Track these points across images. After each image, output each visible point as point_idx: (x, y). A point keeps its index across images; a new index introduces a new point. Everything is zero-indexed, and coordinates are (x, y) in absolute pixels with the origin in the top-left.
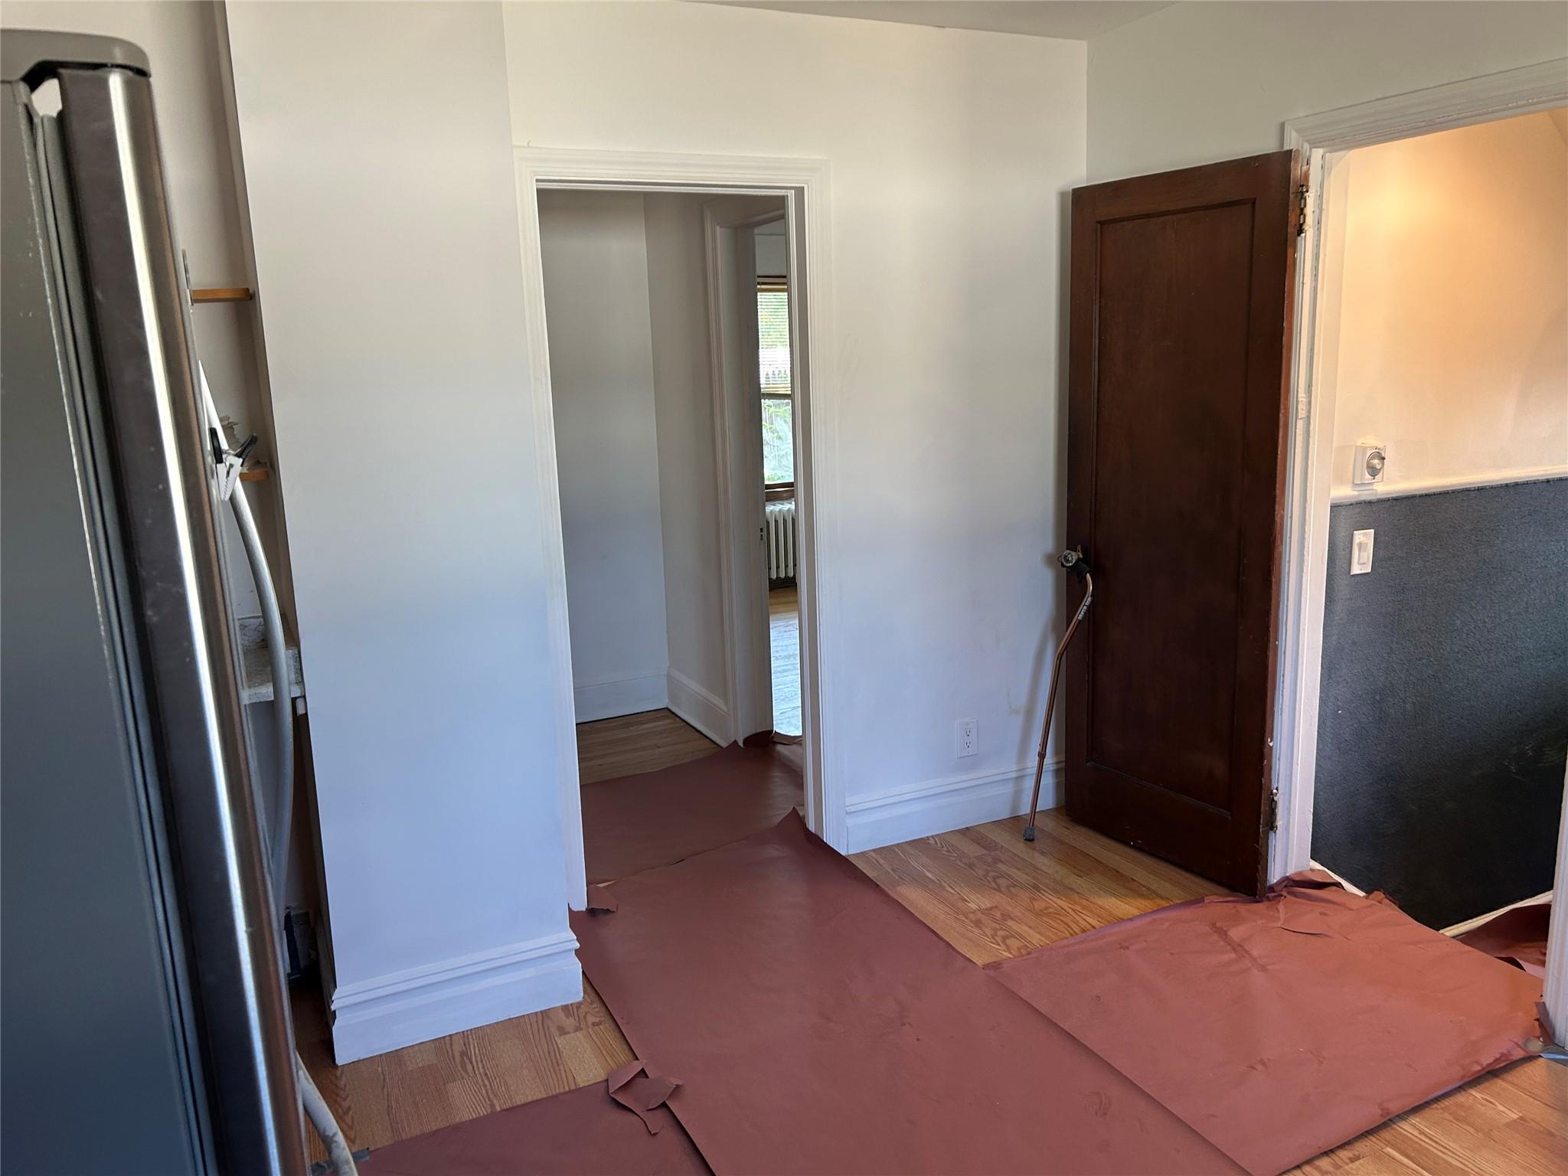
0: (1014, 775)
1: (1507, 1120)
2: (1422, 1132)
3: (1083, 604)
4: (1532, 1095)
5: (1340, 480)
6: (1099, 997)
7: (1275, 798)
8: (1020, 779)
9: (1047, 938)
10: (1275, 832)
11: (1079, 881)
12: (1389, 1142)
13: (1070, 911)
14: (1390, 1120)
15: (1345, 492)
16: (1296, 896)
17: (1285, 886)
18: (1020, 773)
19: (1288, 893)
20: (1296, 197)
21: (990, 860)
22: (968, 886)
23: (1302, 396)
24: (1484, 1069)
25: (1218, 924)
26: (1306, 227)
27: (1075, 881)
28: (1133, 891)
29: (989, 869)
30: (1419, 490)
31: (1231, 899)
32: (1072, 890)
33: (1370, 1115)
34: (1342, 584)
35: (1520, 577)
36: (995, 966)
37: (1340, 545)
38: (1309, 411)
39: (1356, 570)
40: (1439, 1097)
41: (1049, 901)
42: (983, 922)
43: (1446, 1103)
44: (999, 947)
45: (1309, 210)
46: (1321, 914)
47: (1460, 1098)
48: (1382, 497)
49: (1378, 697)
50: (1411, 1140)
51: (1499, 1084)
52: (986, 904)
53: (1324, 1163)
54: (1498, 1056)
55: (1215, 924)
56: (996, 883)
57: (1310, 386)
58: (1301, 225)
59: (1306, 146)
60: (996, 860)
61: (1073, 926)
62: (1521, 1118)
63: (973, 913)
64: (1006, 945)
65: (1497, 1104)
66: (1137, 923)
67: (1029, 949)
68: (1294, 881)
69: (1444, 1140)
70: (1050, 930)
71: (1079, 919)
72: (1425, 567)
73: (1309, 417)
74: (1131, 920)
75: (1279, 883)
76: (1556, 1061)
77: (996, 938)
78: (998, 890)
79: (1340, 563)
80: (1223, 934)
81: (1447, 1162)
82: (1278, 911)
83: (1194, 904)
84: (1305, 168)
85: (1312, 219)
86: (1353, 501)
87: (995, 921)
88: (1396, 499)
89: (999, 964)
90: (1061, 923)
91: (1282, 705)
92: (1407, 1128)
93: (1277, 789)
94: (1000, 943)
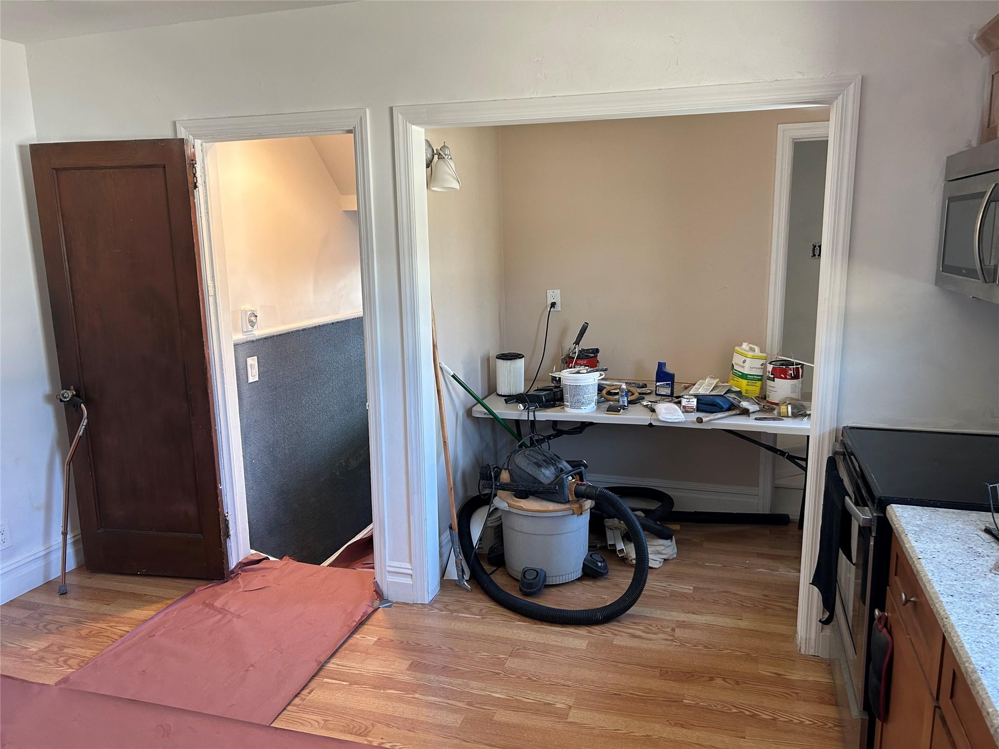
0: (43, 553)
1: (373, 643)
2: (338, 665)
3: (81, 425)
4: (380, 627)
5: (236, 330)
6: (144, 671)
7: (227, 519)
8: (47, 555)
9: (97, 649)
10: (230, 538)
11: (108, 608)
12: (324, 676)
13: (108, 628)
14: (322, 666)
15: (240, 337)
16: (246, 572)
17: (240, 568)
18: (47, 551)
19: (242, 571)
20: (190, 166)
21: (36, 616)
22: (25, 638)
23: (210, 283)
24: (357, 623)
25: (207, 602)
26: (198, 184)
27: (104, 609)
28: (147, 601)
29: (38, 622)
30: (276, 332)
31: (210, 585)
32: (106, 614)
33: (313, 667)
34: (245, 388)
35: (328, 374)
36: (65, 680)
37: (241, 367)
38: (215, 291)
39: (251, 380)
40: (341, 644)
41: (90, 627)
42: (46, 657)
43: (345, 646)
44: (63, 668)
45: (198, 175)
46: (262, 576)
47: (351, 641)
48: (259, 338)
49: (271, 449)
50: (334, 670)
51: (365, 627)
52: (43, 644)
53: (297, 701)
54: (362, 615)
55: (205, 602)
56: (47, 629)
57: (213, 277)
58: (195, 183)
59: (191, 137)
60: (42, 615)
61: (113, 636)
62: (379, 639)
63: (35, 654)
64: (68, 665)
65: (367, 637)
66: (156, 619)
67: (86, 662)
68: (244, 563)
69: (348, 664)
70: (98, 645)
71: (116, 630)
72: (284, 374)
73: (215, 295)
74: (152, 618)
75: (236, 567)
76: (386, 607)
77: (59, 663)
78: (50, 632)
79: (243, 377)
80: (211, 606)
81: (353, 673)
82: (239, 583)
83: (189, 596)
84: (192, 150)
85: (200, 180)
86: (244, 341)
87: (55, 653)
88: (265, 338)
89: (67, 678)
90: (104, 637)
91: (223, 463)
92: (330, 666)
93: (227, 513)
94: (63, 665)
